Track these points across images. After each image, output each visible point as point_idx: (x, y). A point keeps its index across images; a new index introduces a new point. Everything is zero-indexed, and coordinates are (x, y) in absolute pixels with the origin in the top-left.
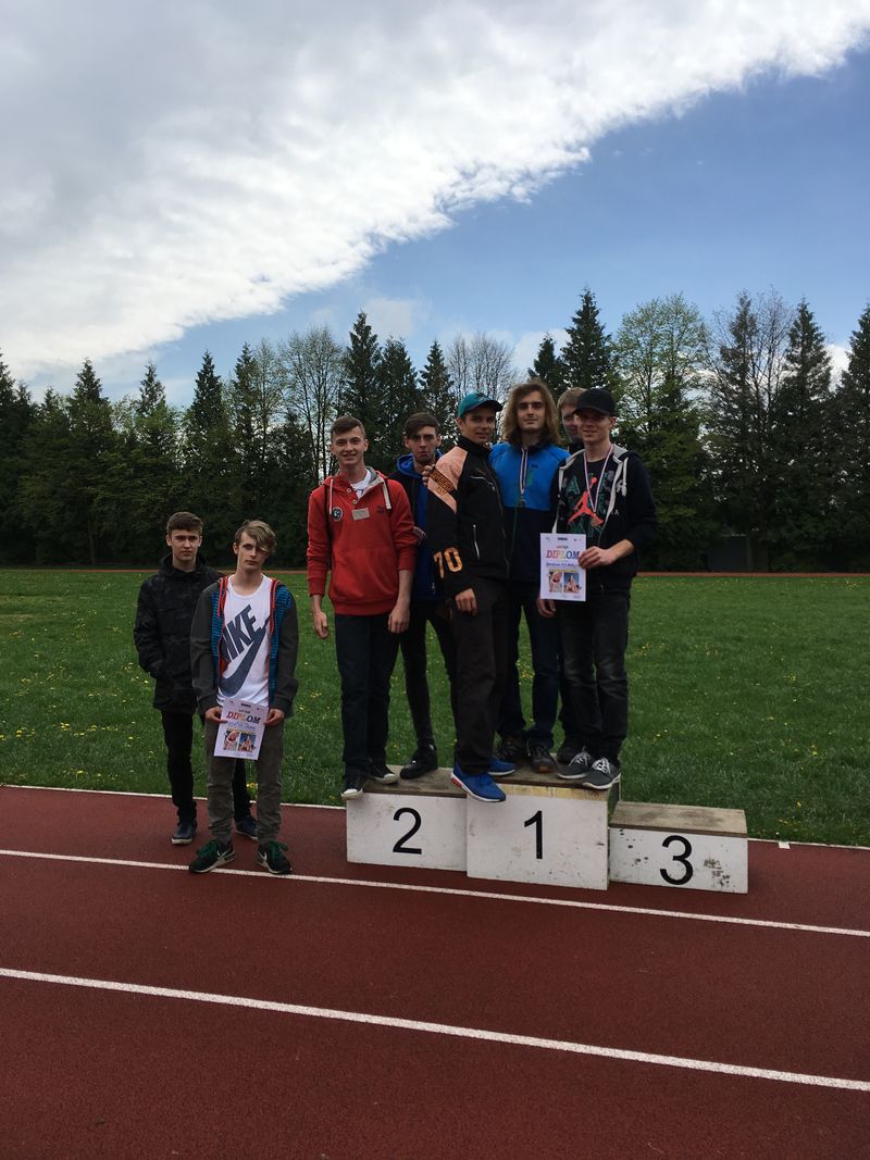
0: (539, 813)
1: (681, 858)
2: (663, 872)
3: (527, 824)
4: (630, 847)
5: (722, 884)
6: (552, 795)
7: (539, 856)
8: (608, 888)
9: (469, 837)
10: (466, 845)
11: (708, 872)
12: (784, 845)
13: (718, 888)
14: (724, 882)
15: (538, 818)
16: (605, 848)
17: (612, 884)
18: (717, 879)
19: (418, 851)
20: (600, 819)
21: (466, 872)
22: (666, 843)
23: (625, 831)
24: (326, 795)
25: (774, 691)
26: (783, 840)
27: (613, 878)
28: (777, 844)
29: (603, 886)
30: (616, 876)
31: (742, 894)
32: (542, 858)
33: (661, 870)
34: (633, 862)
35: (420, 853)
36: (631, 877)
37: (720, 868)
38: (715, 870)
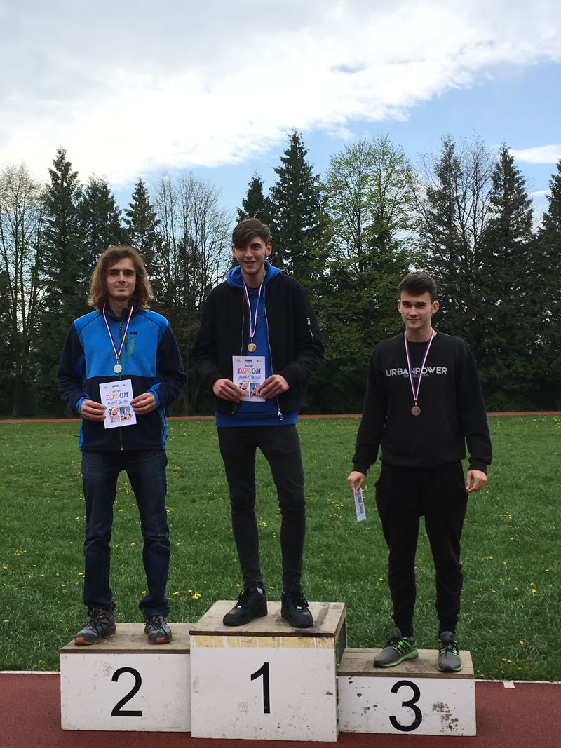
0: (266, 665)
1: (410, 704)
2: (393, 719)
3: (254, 677)
4: (359, 695)
5: (450, 727)
6: (279, 646)
7: (267, 710)
8: (338, 739)
9: (193, 695)
10: (190, 704)
11: (437, 715)
12: (509, 684)
13: (447, 732)
14: (452, 725)
15: (264, 670)
16: (334, 697)
17: (342, 735)
18: (447, 722)
19: (139, 714)
20: (328, 667)
21: (190, 733)
22: (395, 689)
23: (354, 679)
24: (36, 659)
25: (492, 530)
26: (508, 679)
27: (343, 728)
28: (502, 684)
29: (333, 737)
30: (346, 726)
31: (471, 737)
32: (269, 712)
33: (390, 717)
34: (363, 711)
35: (141, 715)
36: (360, 726)
37: (448, 711)
38: (444, 713)
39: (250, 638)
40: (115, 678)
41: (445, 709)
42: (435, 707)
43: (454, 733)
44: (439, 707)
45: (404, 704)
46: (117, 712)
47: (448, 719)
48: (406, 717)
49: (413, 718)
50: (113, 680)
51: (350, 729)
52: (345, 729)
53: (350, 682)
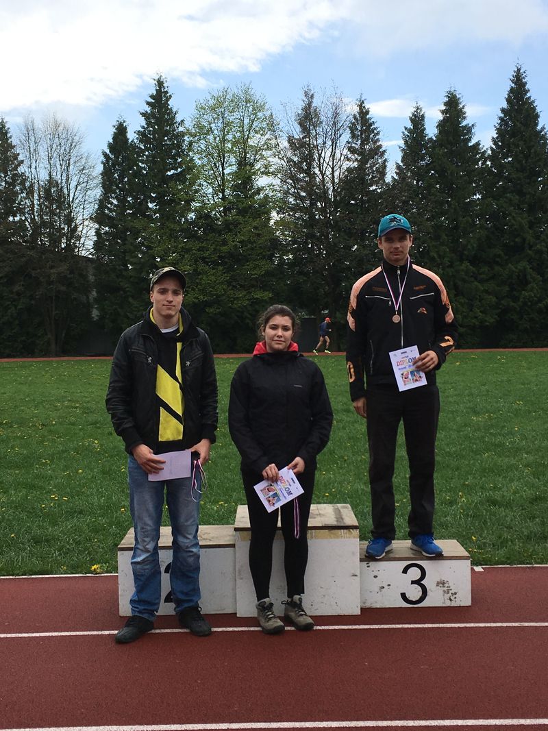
1: (417, 582)
2: (403, 595)
4: (376, 577)
5: (451, 600)
6: (312, 537)
8: (361, 613)
9: (239, 581)
11: (440, 590)
12: (479, 569)
13: (448, 604)
14: (452, 598)
16: (358, 578)
17: (361, 609)
18: (447, 596)
20: (354, 555)
21: (236, 614)
22: (405, 571)
23: (370, 563)
28: (473, 569)
29: (358, 612)
30: (364, 603)
31: (467, 606)
33: (401, 594)
34: (378, 590)
36: (376, 602)
37: (449, 587)
38: (445, 589)
41: (446, 585)
42: (438, 584)
43: (453, 604)
44: (441, 583)
45: (413, 582)
46: (168, 599)
47: (448, 593)
48: (414, 593)
49: (420, 594)
50: (165, 572)
51: (368, 605)
52: (365, 605)
53: (368, 567)
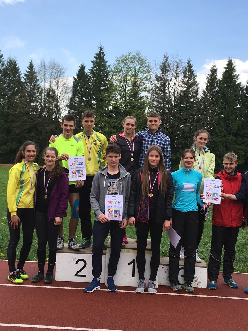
0: (134, 260)
3: (129, 264)
4: (166, 272)
8: (158, 287)
13: (196, 286)
14: (198, 284)
15: (133, 262)
31: (205, 288)
32: (134, 277)
35: (86, 277)
36: (166, 283)
37: (197, 279)
39: (129, 250)
40: (77, 263)
43: (199, 287)
46: (77, 275)
47: (197, 282)
48: (182, 280)
50: (76, 263)
51: (162, 284)
52: (160, 284)
53: (163, 267)
